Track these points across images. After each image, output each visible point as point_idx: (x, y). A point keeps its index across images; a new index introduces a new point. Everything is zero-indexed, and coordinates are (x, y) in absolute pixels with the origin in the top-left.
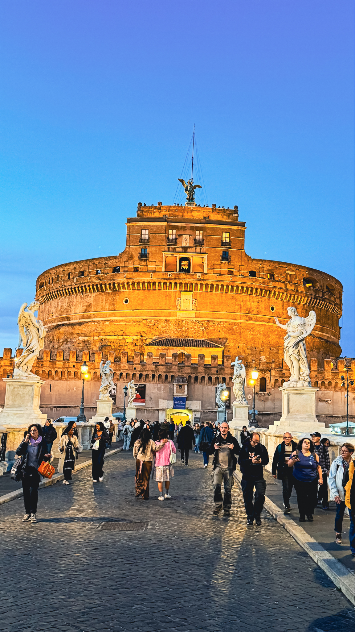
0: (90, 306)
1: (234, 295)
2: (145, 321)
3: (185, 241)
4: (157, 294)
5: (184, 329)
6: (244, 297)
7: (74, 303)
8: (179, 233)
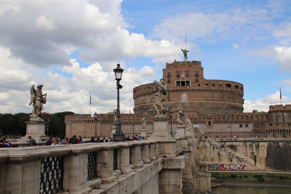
1: (200, 92)
3: (183, 75)
4: (174, 94)
6: (204, 93)
8: (180, 73)
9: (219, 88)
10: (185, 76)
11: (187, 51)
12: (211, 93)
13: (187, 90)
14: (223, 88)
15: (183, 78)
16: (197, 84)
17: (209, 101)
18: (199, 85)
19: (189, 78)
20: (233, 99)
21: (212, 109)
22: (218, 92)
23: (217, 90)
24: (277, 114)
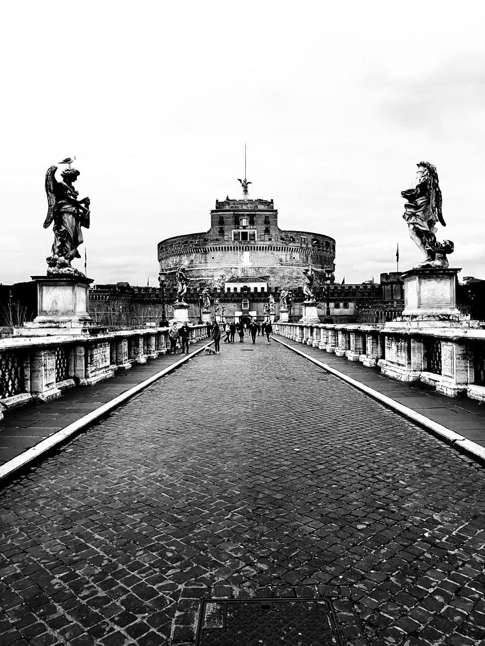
0: (192, 261)
1: (272, 252)
2: (224, 269)
3: (244, 222)
4: (230, 254)
5: (246, 272)
6: (278, 253)
7: (183, 260)
8: (240, 218)
9: (301, 245)
10: (248, 223)
11: (247, 182)
12: (289, 252)
13: (251, 247)
14: (307, 245)
15: (244, 227)
16: (267, 237)
17: (285, 265)
18: (270, 240)
19: (255, 227)
20: (321, 263)
21: (289, 279)
22: (299, 252)
23: (298, 249)
24: (392, 287)
